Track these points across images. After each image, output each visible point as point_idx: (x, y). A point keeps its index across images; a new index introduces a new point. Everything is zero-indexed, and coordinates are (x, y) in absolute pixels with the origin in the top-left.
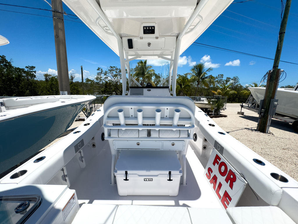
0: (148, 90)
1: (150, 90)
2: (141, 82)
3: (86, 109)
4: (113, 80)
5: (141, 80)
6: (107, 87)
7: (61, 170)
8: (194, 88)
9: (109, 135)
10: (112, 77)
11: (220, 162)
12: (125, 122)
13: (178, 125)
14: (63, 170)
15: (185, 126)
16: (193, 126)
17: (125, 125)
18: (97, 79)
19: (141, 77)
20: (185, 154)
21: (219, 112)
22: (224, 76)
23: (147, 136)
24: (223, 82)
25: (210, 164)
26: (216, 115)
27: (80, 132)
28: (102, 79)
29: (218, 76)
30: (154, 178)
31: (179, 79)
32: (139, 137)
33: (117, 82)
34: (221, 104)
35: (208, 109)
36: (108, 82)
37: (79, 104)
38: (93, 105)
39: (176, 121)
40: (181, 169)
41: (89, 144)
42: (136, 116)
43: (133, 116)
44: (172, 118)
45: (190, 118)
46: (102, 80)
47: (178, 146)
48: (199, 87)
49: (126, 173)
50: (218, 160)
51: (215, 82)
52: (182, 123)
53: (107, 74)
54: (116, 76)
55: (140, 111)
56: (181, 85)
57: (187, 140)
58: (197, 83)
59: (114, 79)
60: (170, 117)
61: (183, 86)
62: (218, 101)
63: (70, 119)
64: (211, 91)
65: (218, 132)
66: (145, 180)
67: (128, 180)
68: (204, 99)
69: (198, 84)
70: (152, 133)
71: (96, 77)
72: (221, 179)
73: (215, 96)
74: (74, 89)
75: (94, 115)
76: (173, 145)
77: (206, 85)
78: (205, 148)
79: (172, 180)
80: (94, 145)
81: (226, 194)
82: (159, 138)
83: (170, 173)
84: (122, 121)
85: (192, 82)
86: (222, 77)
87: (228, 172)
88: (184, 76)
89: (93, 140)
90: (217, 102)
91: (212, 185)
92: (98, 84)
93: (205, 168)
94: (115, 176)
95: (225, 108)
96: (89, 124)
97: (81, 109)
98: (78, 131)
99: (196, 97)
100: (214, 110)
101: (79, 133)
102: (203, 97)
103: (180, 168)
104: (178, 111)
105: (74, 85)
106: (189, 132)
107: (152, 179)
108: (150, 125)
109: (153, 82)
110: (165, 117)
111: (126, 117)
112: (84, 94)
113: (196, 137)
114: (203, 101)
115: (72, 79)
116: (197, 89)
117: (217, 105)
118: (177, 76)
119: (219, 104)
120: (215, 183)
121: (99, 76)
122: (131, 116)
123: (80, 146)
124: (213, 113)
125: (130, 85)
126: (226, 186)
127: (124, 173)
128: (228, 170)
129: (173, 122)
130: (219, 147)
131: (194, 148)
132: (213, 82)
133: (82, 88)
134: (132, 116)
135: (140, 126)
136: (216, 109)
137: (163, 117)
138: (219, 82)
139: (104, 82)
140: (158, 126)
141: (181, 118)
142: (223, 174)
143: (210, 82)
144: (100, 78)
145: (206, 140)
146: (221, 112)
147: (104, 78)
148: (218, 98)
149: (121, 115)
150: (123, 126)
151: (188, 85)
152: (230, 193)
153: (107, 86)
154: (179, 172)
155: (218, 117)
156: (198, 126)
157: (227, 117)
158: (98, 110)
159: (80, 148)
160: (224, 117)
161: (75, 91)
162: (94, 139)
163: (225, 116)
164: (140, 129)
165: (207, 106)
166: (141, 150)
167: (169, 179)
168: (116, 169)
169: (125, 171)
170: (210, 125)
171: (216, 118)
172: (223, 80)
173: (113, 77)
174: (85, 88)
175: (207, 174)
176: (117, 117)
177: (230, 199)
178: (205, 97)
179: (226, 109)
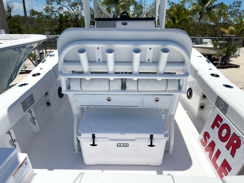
0: (123, 24)
1: (126, 24)
2: (114, 15)
3: (34, 55)
4: (70, 12)
5: (113, 11)
6: (63, 24)
7: (7, 133)
8: (194, 25)
9: (69, 88)
10: (69, 7)
11: (221, 124)
12: (90, 68)
13: (164, 73)
14: (9, 133)
15: (176, 74)
16: (187, 74)
17: (90, 73)
18: (47, 10)
19: (114, 7)
20: (173, 113)
21: (229, 60)
22: (241, 5)
23: (120, 89)
24: (240, 13)
25: (207, 128)
26: (223, 65)
27: (27, 84)
28: (54, 10)
29: (233, 4)
30: (130, 143)
31: (171, 10)
32: (109, 90)
33: (77, 16)
34: (233, 48)
35: (213, 56)
36: (64, 15)
37: (23, 46)
38: (44, 51)
39: (162, 67)
40: (167, 132)
41: (41, 102)
42: (104, 60)
43: (101, 60)
44: (156, 63)
45: (183, 63)
46: (54, 12)
47: (164, 102)
48: (201, 23)
49: (94, 136)
50: (218, 122)
51: (228, 14)
52: (171, 69)
53: (61, 3)
54: (75, 5)
55: (110, 51)
56: (174, 20)
57: (177, 95)
58: (199, 16)
59: (73, 10)
60: (154, 61)
61: (177, 21)
62: (228, 43)
63: (11, 71)
64: (220, 29)
65: (223, 85)
66: (119, 145)
67: (96, 145)
68: (208, 40)
69: (201, 18)
70: (128, 84)
71: (44, 8)
72: (221, 146)
73: (225, 36)
74: (15, 27)
75: (45, 62)
76: (157, 101)
77: (212, 18)
78: (202, 107)
79: (154, 146)
80: (48, 104)
81: (225, 164)
82: (138, 91)
83: (151, 137)
84: (85, 67)
85: (191, 15)
86: (239, 6)
87: (231, 136)
88: (180, 4)
89: (46, 96)
90: (227, 45)
91: (208, 153)
92: (49, 19)
93: (200, 133)
94: (78, 140)
95: (237, 54)
96: (39, 74)
97: (26, 56)
98: (25, 83)
99: (196, 37)
100: (220, 57)
101: (26, 86)
102: (206, 37)
103: (166, 130)
104: (165, 51)
105: (14, 21)
106: (181, 84)
107: (128, 144)
108: (126, 73)
109: (132, 14)
110: (147, 61)
111: (91, 62)
112: (29, 33)
113: (191, 94)
114: (206, 43)
115: (10, 11)
116: (199, 25)
117: (227, 50)
118: (169, 4)
119: (229, 48)
120: (211, 151)
121: (50, 6)
122: (97, 60)
123: (28, 102)
124: (219, 62)
125: (95, 17)
126: (225, 154)
127: (91, 136)
128: (232, 133)
129: (158, 69)
130: (222, 105)
131: (186, 107)
132: (224, 14)
133: (25, 25)
134: (99, 60)
135: (111, 74)
136: (224, 56)
137: (144, 61)
138: (233, 14)
139: (57, 15)
140: (136, 75)
141: (169, 63)
142: (223, 139)
143: (220, 13)
144: (50, 8)
145: (204, 96)
146: (231, 61)
147: (57, 10)
148: (229, 40)
149: (83, 57)
150: (87, 74)
151: (185, 20)
152: (231, 161)
153: (63, 22)
154: (163, 135)
155: (225, 68)
156: (195, 78)
157: (239, 67)
158: (51, 55)
159: (29, 106)
160: (235, 68)
161: (16, 30)
162: (48, 96)
163: (237, 67)
164: (112, 78)
165: (211, 52)
166: (113, 107)
167: (150, 144)
168: (80, 131)
169: (92, 134)
170: (212, 75)
171: (223, 69)
172: (239, 11)
173: (71, 7)
174: (30, 25)
175: (202, 140)
176: (78, 62)
177: (230, 169)
178: (209, 38)
179: (239, 56)
